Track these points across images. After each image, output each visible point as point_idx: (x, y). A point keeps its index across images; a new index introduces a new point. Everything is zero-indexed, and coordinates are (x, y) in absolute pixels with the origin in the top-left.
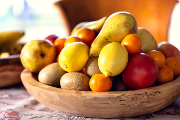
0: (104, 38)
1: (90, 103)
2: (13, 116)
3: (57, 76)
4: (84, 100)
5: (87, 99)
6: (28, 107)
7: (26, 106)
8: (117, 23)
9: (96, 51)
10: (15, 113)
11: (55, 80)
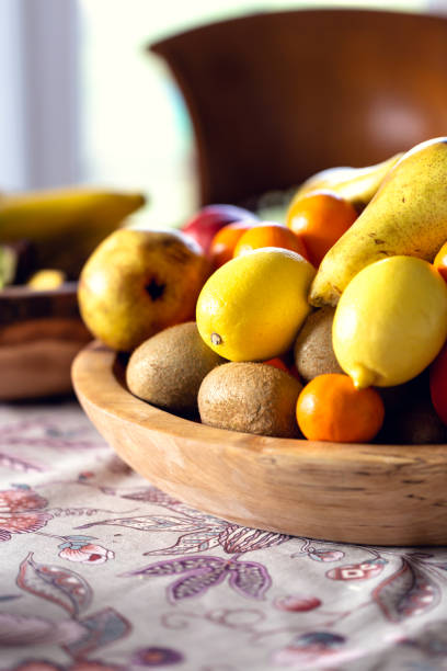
0: (369, 238)
1: (290, 484)
2: (21, 515)
3: (188, 375)
4: (269, 472)
5: (280, 470)
6: (91, 480)
7: (84, 478)
8: (425, 178)
9: (336, 288)
10: (35, 501)
11: (180, 386)
